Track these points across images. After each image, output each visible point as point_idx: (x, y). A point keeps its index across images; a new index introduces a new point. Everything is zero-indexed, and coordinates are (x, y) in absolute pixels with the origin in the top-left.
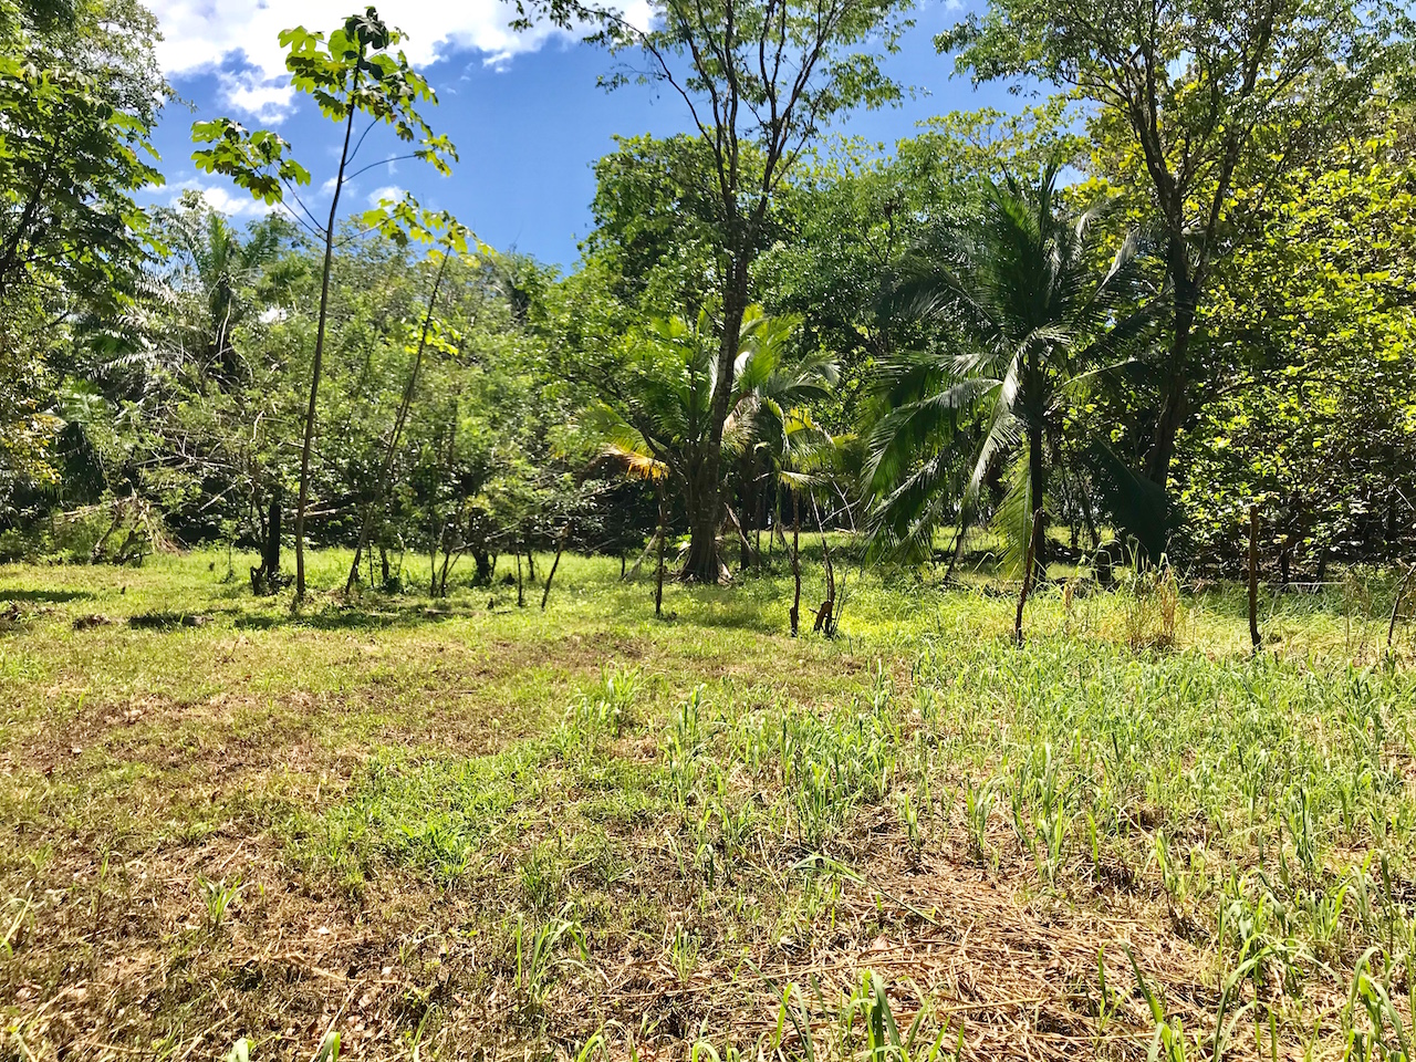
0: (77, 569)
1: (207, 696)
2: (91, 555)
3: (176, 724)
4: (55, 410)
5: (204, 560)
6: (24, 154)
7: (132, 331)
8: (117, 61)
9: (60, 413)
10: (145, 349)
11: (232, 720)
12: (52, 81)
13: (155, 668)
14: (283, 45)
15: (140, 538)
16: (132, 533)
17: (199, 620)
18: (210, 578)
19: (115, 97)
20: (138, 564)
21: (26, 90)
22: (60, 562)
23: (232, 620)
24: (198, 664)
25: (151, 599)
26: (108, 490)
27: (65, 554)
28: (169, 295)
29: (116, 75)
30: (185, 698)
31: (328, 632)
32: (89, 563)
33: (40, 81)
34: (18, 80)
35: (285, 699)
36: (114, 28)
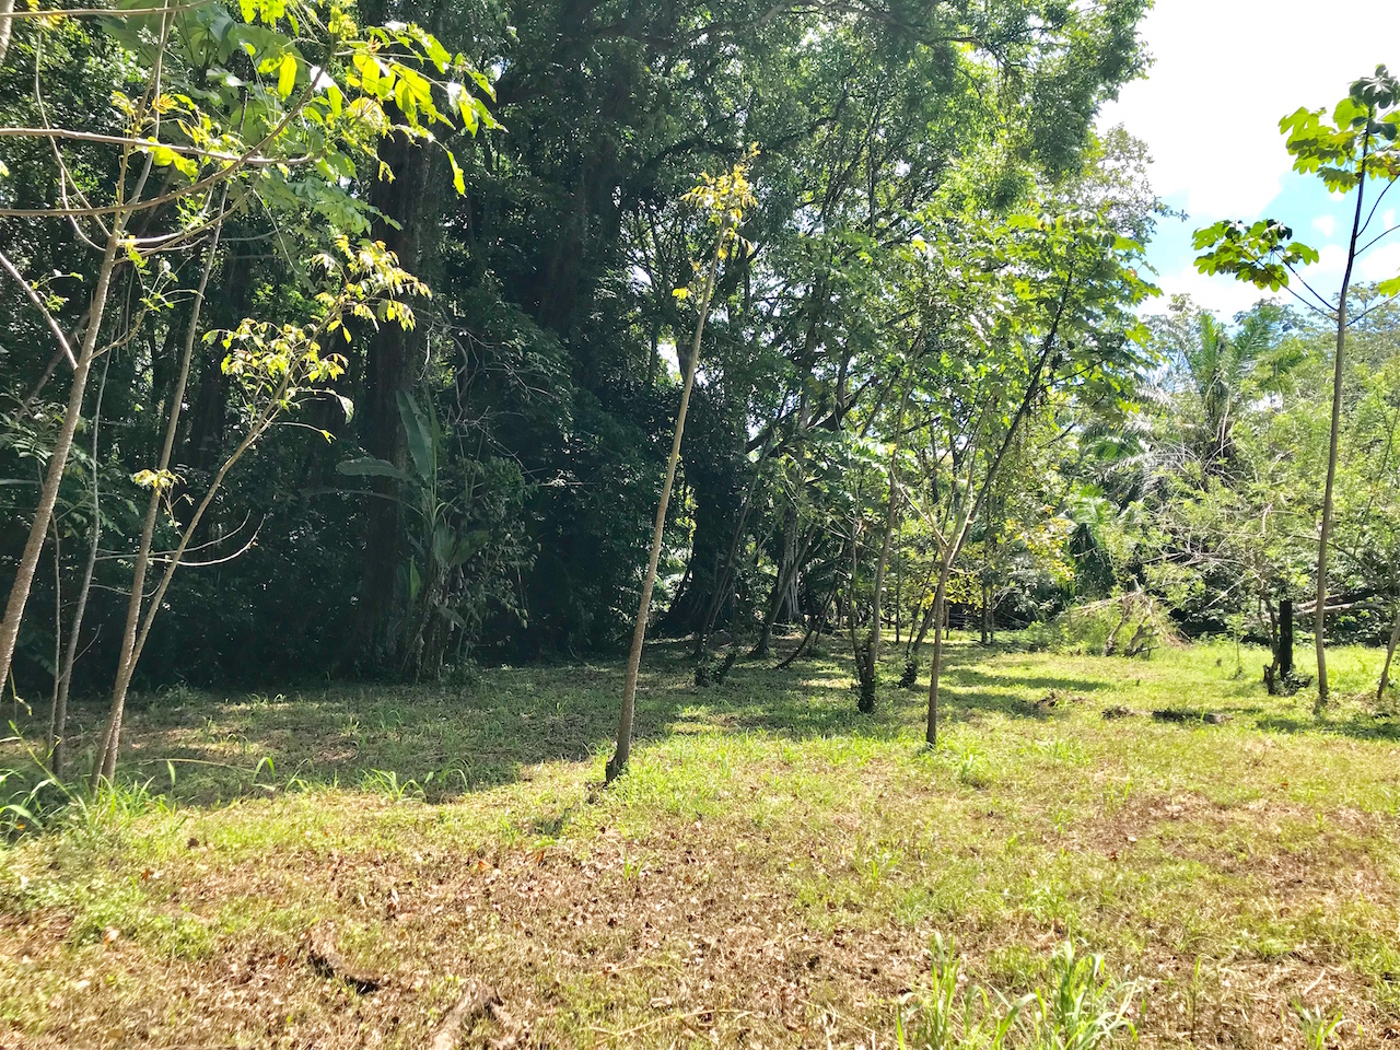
0: (1093, 659)
1: (1246, 800)
2: (1105, 647)
3: (1220, 827)
4: (1067, 514)
5: (1209, 656)
6: (1044, 294)
7: (1131, 436)
8: (1113, 192)
9: (1070, 516)
10: (1143, 451)
11: (1279, 830)
12: (1065, 225)
13: (1186, 764)
14: (1283, 132)
15: (1149, 632)
16: (1140, 627)
17: (1218, 718)
18: (1219, 674)
19: (1113, 225)
20: (1146, 657)
21: (1043, 237)
22: (1079, 653)
23: (1251, 721)
24: (1230, 764)
25: (1165, 694)
26: (1118, 586)
27: (1082, 645)
28: (1162, 397)
29: (1115, 204)
30: (1222, 800)
31: (1366, 743)
32: (1104, 654)
33: (1053, 227)
34: (1037, 231)
35: (1333, 815)
36: (1110, 164)
